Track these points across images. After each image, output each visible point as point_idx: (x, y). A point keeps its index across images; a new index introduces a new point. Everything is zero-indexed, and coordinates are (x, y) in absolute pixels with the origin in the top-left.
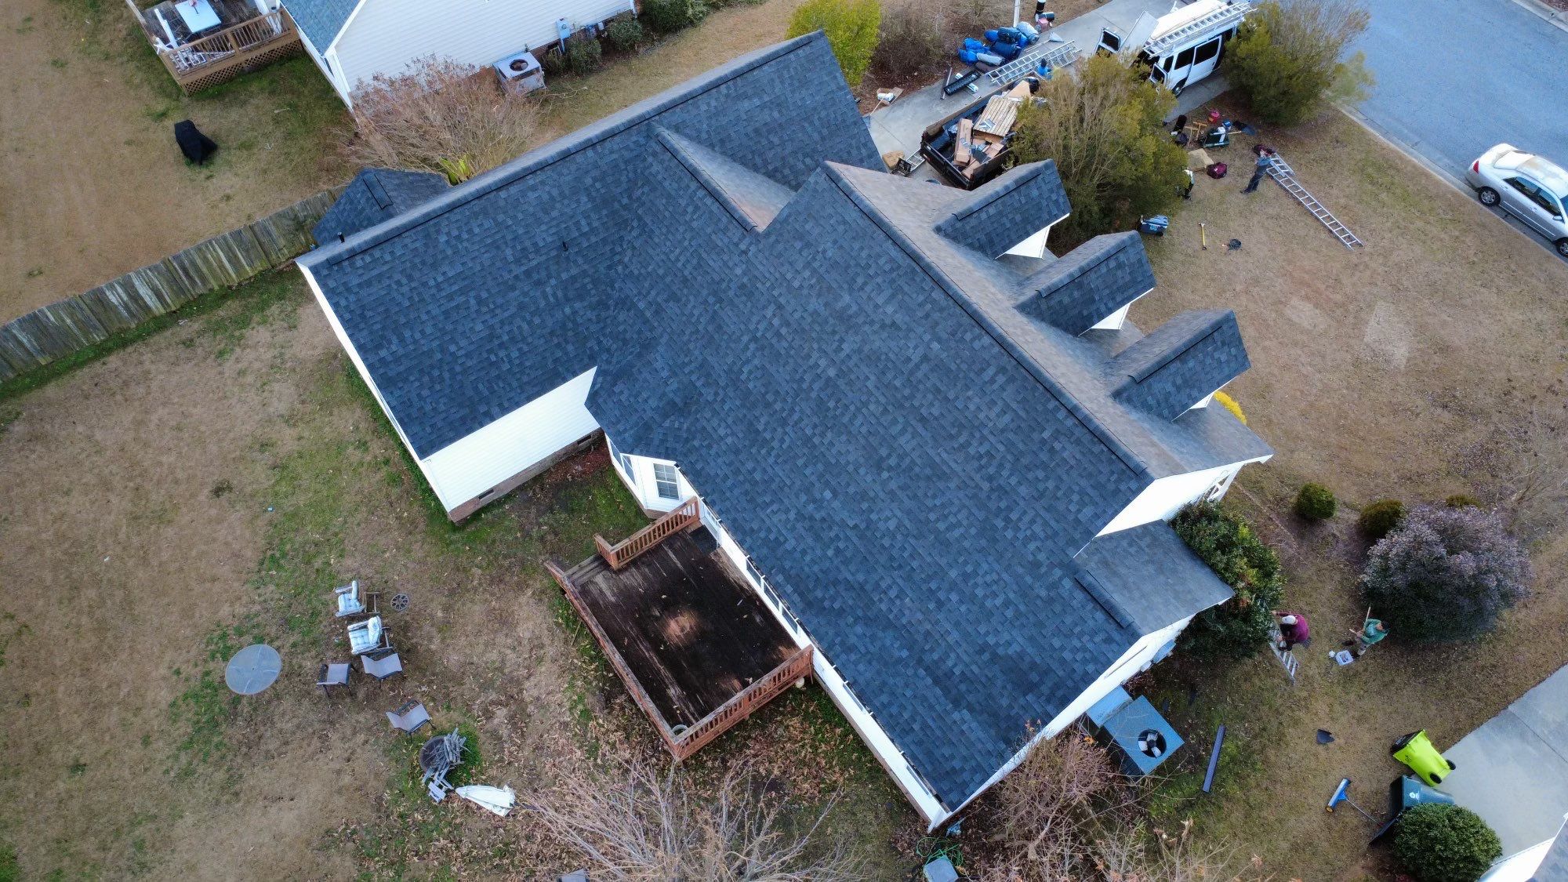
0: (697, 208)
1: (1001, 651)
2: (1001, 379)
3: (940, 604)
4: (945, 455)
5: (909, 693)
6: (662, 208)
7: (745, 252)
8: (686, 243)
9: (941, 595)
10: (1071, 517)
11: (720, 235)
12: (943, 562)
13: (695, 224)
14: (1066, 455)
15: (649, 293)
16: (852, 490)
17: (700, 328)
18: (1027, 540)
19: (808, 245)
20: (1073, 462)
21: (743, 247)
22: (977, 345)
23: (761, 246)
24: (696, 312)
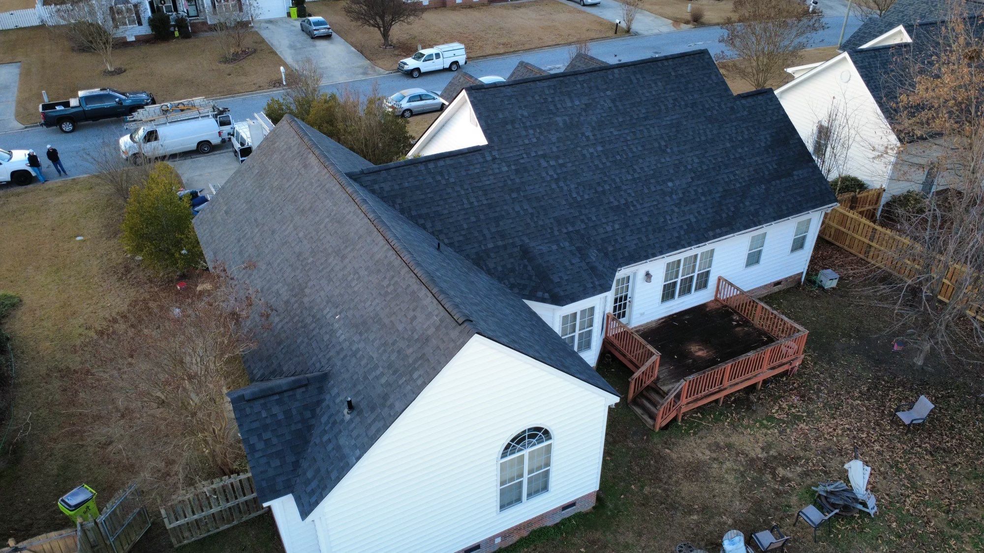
0: (441, 174)
1: (769, 143)
2: (639, 76)
3: (741, 158)
4: (668, 118)
5: (783, 194)
6: (423, 197)
7: (494, 159)
8: (463, 192)
9: (738, 156)
10: (714, 85)
11: (471, 167)
12: (721, 146)
13: (452, 180)
14: (685, 72)
15: (484, 235)
16: (672, 171)
17: (530, 211)
18: (719, 106)
19: (513, 122)
20: (690, 71)
21: (489, 158)
22: (617, 76)
23: (496, 148)
24: (518, 208)
